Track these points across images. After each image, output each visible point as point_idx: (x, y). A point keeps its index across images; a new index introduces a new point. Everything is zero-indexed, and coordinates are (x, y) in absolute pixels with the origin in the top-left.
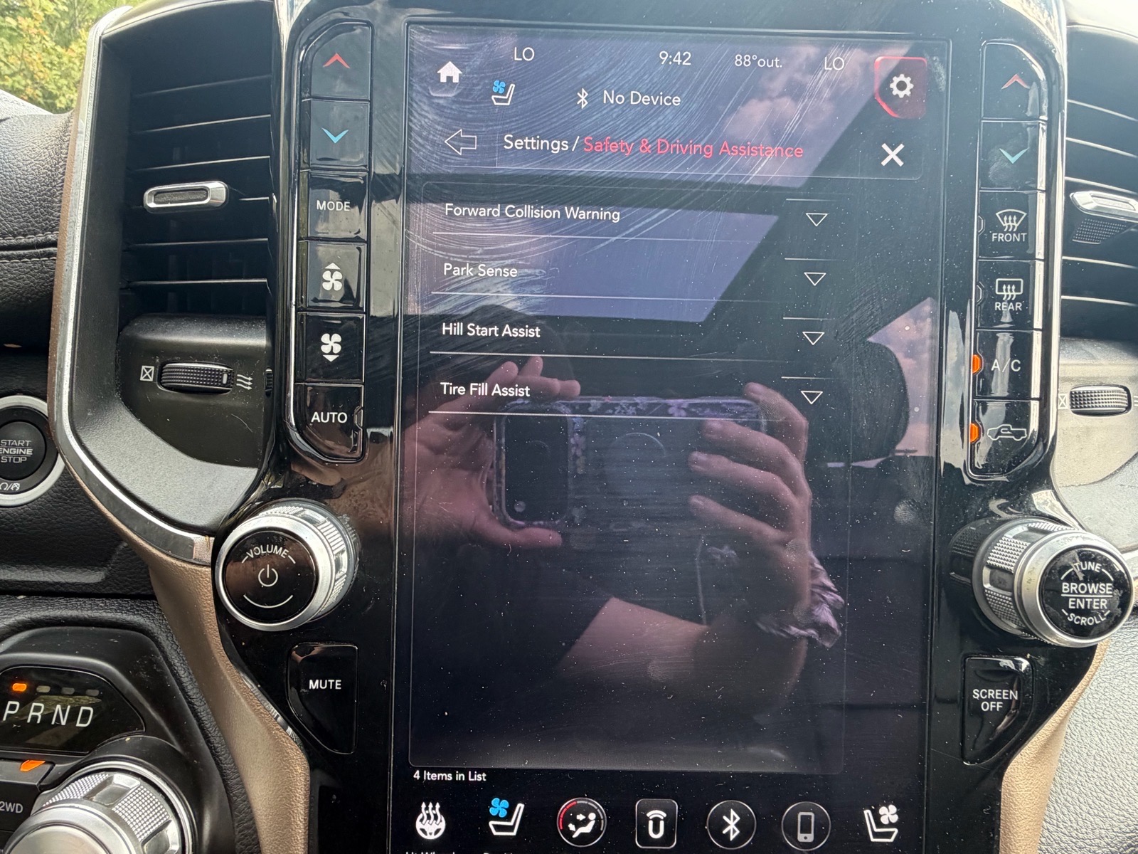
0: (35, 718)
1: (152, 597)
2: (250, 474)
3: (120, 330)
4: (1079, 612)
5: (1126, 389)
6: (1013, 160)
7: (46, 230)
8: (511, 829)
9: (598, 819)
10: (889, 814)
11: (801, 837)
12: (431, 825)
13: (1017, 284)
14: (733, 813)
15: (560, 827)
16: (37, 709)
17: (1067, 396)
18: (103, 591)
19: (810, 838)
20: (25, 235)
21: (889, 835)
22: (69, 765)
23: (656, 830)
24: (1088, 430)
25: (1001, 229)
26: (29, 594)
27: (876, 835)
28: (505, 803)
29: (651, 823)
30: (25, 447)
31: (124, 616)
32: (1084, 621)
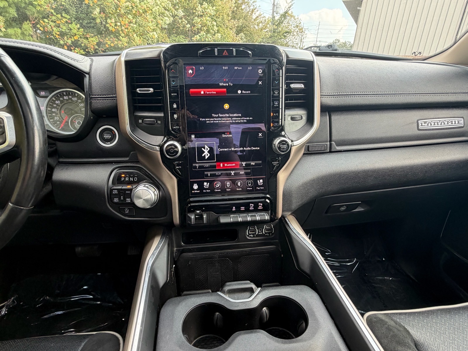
0: (127, 180)
1: (139, 162)
2: (163, 137)
3: (134, 114)
4: (282, 149)
5: (301, 116)
6: (277, 83)
7: (113, 94)
8: (207, 187)
9: (220, 185)
10: (261, 181)
11: (249, 185)
12: (196, 187)
13: (277, 102)
14: (239, 182)
15: (214, 186)
16: (127, 179)
17: (290, 118)
18: (129, 161)
19: (250, 185)
20: (108, 95)
21: (261, 184)
22: (136, 186)
23: (228, 185)
24: (294, 123)
25: (275, 94)
26: (115, 163)
27: (260, 184)
28: (206, 183)
29: (227, 185)
30: (109, 136)
31: (135, 165)
32: (283, 150)
